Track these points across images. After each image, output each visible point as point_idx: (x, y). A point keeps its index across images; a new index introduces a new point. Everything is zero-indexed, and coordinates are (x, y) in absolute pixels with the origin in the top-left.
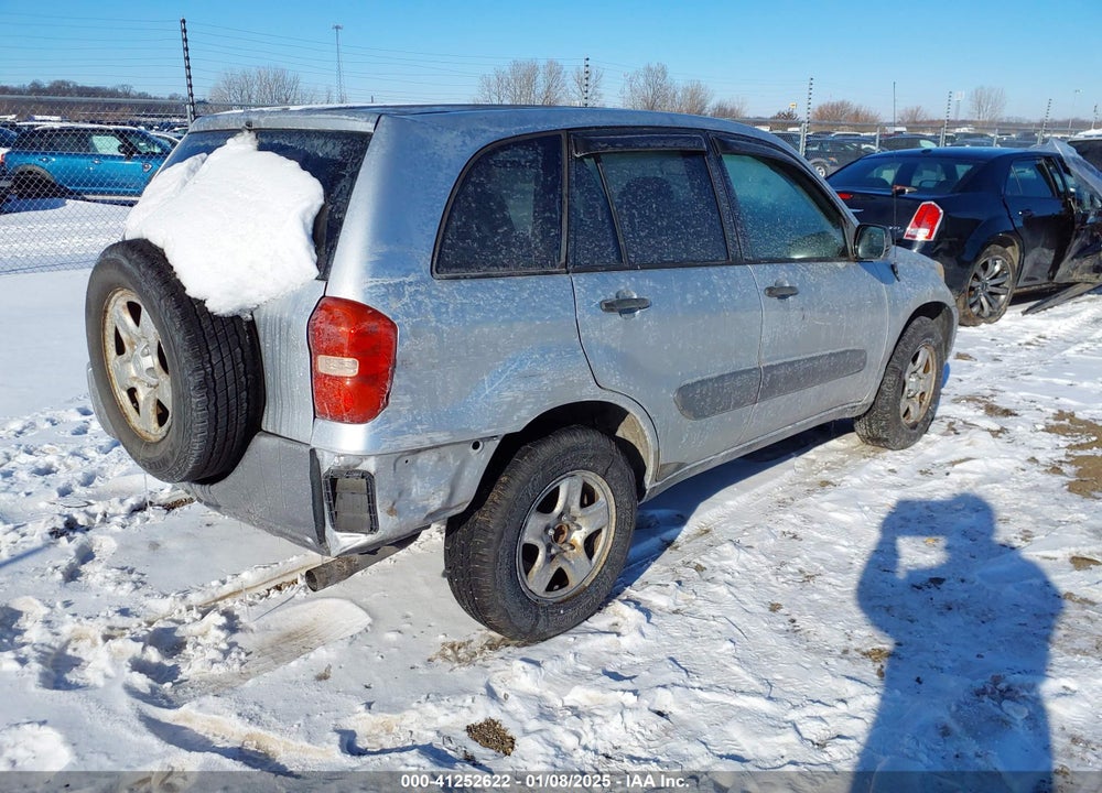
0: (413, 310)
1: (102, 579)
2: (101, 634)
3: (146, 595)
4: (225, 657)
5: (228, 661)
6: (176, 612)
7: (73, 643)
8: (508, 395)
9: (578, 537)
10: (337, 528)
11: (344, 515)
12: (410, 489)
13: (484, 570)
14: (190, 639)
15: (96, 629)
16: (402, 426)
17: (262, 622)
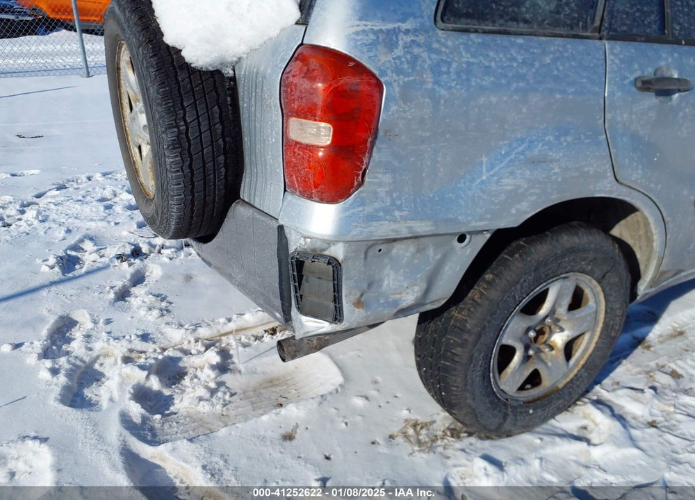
0: (406, 66)
1: (140, 303)
2: (121, 355)
3: (167, 324)
4: (212, 396)
5: (214, 400)
6: (186, 342)
7: (101, 358)
8: (508, 183)
9: (559, 339)
10: (302, 311)
11: (310, 299)
12: (381, 281)
13: (455, 370)
14: (191, 371)
15: (119, 349)
16: (377, 211)
17: (250, 365)
